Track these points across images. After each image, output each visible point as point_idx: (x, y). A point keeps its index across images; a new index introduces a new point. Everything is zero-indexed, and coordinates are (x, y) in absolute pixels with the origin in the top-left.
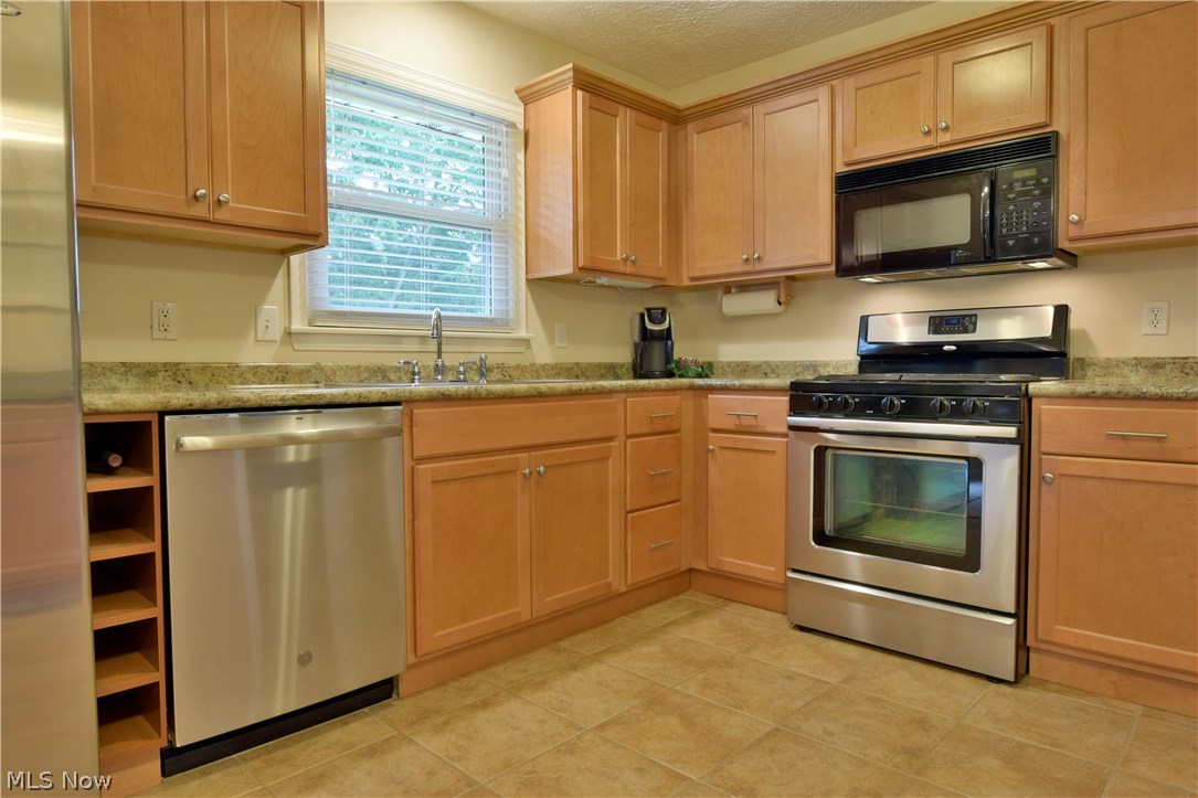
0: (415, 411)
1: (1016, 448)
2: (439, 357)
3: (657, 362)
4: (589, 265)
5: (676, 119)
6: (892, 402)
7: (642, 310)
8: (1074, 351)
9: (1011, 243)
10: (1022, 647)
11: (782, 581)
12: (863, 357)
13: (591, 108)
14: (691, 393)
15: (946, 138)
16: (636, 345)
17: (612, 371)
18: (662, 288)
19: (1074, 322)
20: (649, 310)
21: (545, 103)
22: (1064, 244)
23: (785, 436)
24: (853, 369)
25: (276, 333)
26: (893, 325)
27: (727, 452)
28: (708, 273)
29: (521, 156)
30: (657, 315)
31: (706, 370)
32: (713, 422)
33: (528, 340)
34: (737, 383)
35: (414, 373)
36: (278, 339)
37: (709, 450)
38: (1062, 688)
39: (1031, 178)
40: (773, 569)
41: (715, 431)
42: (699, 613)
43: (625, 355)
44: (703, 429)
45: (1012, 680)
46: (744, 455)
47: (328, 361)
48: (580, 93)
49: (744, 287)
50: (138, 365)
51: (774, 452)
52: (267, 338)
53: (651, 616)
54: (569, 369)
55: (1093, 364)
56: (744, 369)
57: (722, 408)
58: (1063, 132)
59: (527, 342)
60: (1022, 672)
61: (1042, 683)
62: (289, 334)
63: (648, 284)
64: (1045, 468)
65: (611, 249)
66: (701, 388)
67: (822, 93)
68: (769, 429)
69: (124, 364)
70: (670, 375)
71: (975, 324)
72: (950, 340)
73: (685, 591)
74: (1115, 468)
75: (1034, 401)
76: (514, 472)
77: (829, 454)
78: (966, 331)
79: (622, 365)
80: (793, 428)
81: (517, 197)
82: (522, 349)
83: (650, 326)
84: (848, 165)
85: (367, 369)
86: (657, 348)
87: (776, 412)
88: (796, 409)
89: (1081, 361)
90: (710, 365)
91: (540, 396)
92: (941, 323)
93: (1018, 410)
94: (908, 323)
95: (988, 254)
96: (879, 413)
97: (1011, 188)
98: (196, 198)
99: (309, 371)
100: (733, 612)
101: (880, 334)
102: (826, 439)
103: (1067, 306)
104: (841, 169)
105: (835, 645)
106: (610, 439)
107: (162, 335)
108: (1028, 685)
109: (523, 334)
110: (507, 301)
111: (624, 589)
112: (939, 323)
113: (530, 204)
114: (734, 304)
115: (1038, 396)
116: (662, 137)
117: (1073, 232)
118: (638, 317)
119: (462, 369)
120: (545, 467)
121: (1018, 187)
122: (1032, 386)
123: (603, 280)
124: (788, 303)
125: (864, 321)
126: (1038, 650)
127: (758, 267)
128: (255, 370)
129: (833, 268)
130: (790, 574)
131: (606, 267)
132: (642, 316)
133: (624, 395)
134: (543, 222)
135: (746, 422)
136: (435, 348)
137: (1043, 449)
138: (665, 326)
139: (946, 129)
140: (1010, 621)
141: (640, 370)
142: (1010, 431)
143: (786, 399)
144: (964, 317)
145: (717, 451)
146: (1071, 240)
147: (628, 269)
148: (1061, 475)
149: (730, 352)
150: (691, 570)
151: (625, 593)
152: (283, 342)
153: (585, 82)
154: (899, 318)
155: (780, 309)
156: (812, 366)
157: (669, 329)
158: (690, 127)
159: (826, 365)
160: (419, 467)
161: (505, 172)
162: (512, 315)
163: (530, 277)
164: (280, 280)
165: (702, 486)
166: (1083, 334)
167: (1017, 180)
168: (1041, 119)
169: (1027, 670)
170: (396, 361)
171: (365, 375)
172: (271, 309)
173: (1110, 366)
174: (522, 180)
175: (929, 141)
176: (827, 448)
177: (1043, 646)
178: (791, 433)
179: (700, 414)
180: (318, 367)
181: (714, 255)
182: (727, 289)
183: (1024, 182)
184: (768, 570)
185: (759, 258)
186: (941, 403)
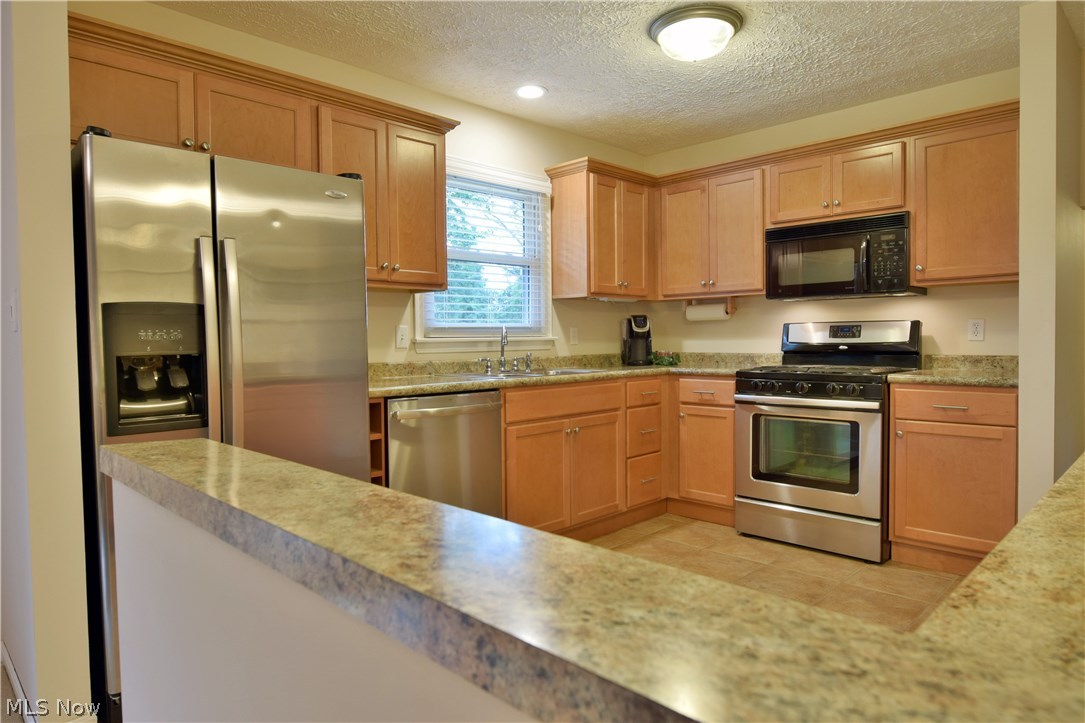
0: (508, 394)
1: (880, 415)
2: (502, 355)
3: (640, 354)
4: (597, 290)
5: (654, 183)
6: (802, 385)
7: (628, 317)
8: (925, 351)
9: (880, 282)
10: (886, 542)
11: (731, 504)
12: (785, 352)
13: (599, 184)
14: (667, 377)
15: (839, 210)
16: (625, 342)
17: (606, 361)
18: (644, 302)
19: (925, 331)
20: (635, 317)
21: (566, 180)
22: (914, 283)
23: (733, 407)
24: (777, 362)
25: (407, 343)
26: (806, 331)
27: (693, 418)
28: (677, 292)
29: (549, 215)
30: (641, 320)
31: (675, 359)
32: (683, 398)
33: (553, 341)
34: (700, 371)
35: (487, 367)
36: (408, 346)
37: (680, 416)
38: (910, 566)
39: (891, 241)
40: (725, 496)
41: (684, 403)
42: (674, 526)
43: (614, 348)
44: (675, 403)
45: (878, 560)
46: (705, 419)
47: (436, 360)
48: (591, 175)
49: (701, 302)
51: (725, 418)
52: (402, 346)
53: (643, 528)
55: (937, 359)
56: (702, 358)
57: (689, 388)
58: (912, 212)
59: (552, 342)
60: (886, 558)
61: (899, 564)
62: (414, 343)
63: (635, 300)
64: (898, 428)
65: (611, 277)
66: (674, 374)
67: (757, 173)
68: (722, 402)
70: (649, 363)
71: (860, 331)
72: (843, 342)
73: (663, 514)
74: (938, 427)
75: (892, 386)
76: (561, 431)
77: (762, 419)
78: (854, 336)
79: (614, 356)
80: (738, 402)
81: (546, 243)
82: (549, 347)
83: (636, 329)
84: (775, 223)
85: (458, 364)
86: (641, 344)
87: (726, 390)
88: (740, 389)
89: (929, 357)
90: (678, 356)
91: (576, 382)
92: (838, 330)
93: (880, 391)
94: (817, 330)
95: (866, 289)
96: (795, 393)
97: (880, 246)
98: (382, 268)
99: (425, 366)
100: (697, 526)
101: (797, 337)
102: (761, 410)
103: (919, 322)
104: (770, 226)
105: (767, 544)
106: (616, 410)
108: (890, 565)
109: (550, 337)
110: (540, 314)
111: (625, 510)
112: (836, 330)
113: (555, 247)
114: (694, 313)
115: (893, 383)
116: (644, 197)
117: (919, 276)
118: (625, 322)
119: (515, 363)
120: (580, 428)
121: (885, 246)
122: (891, 377)
123: (605, 299)
124: (733, 313)
125: (786, 328)
126: (896, 543)
127: (712, 290)
128: (396, 367)
129: (764, 293)
130: (737, 499)
131: (608, 291)
132: (629, 321)
133: (624, 380)
134: (565, 260)
135: (706, 397)
136: (500, 349)
137: (897, 416)
138: (646, 329)
139: (839, 204)
140: (877, 524)
141: (628, 360)
142: (875, 405)
143: (733, 382)
144: (853, 326)
145: (686, 417)
146: (918, 281)
147: (623, 292)
148: (909, 432)
149: (691, 346)
150: (667, 499)
151: (627, 512)
152: (410, 349)
153: (595, 167)
154: (810, 326)
155: (728, 317)
156: (750, 358)
157: (649, 332)
158: (664, 190)
159: (760, 356)
160: (510, 428)
161: (540, 227)
162: (543, 324)
163: (555, 297)
164: (409, 309)
165: (675, 440)
166: (931, 339)
167: (884, 241)
168: (899, 202)
169: (890, 558)
170: (476, 358)
172: (404, 328)
173: (947, 361)
174: (549, 232)
175: (827, 212)
176: (761, 415)
177: (899, 541)
178: (737, 405)
179: (674, 391)
180: (430, 364)
181: (681, 279)
182: (690, 303)
183: (888, 242)
184: (722, 497)
185: (713, 284)
186: (834, 387)
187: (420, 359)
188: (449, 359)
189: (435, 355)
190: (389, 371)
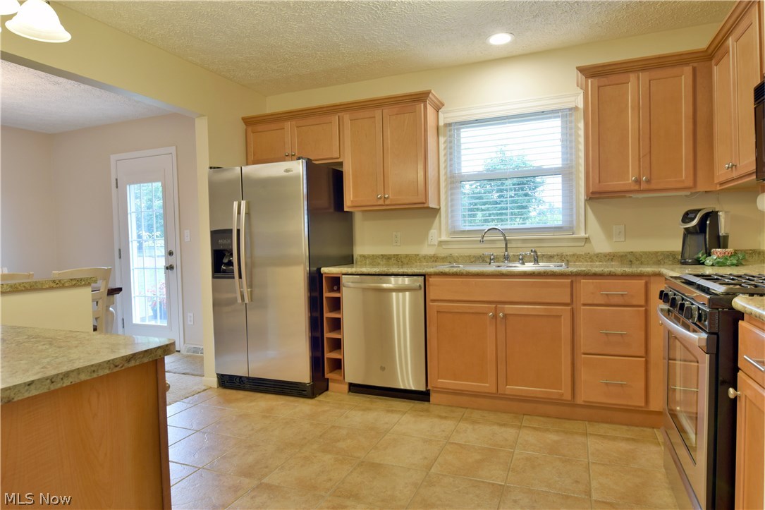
2: (506, 250)
4: (597, 190)
13: (600, 87)
25: (436, 242)
29: (581, 125)
30: (692, 215)
33: (587, 239)
35: (491, 260)
36: (436, 244)
47: (455, 253)
50: (386, 255)
52: (432, 243)
54: (622, 256)
59: (585, 239)
62: (440, 242)
69: (382, 255)
82: (580, 244)
98: (378, 198)
99: (446, 257)
107: (395, 244)
109: (581, 235)
110: (573, 215)
119: (521, 257)
128: (425, 257)
131: (616, 189)
136: (504, 246)
147: (641, 187)
152: (438, 246)
153: (593, 72)
158: (713, 61)
162: (575, 223)
164: (437, 220)
171: (472, 260)
172: (433, 232)
180: (451, 256)
187: (443, 252)
188: (467, 252)
189: (456, 250)
190: (419, 259)
